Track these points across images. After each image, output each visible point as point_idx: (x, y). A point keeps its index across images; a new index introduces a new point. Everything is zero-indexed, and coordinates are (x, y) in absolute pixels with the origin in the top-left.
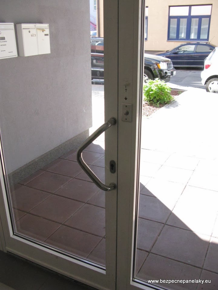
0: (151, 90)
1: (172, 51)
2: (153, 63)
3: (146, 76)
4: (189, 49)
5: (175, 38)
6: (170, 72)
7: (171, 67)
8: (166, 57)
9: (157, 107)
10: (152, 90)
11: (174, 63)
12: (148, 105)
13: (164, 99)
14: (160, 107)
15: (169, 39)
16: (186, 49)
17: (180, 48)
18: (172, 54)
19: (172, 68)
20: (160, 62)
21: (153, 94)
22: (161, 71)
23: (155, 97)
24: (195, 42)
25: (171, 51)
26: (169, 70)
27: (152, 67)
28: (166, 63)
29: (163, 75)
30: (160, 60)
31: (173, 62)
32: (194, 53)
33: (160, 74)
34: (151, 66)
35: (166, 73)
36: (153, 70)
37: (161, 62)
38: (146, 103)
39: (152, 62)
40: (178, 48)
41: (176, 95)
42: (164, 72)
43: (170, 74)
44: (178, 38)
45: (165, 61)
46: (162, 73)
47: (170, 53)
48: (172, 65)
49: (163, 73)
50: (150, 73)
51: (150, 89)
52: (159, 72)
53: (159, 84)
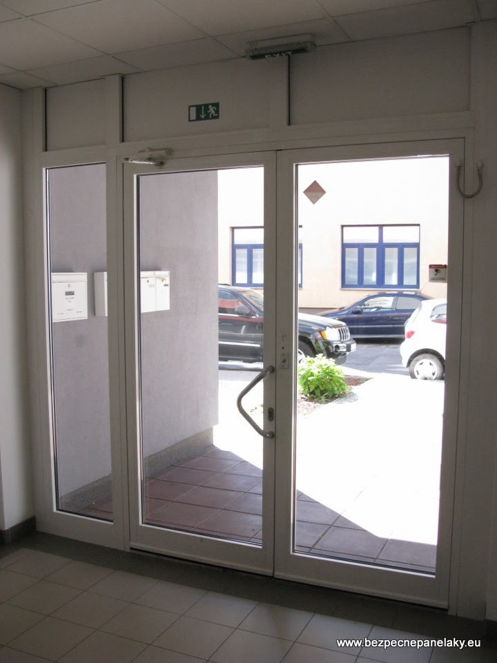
0: (310, 374)
1: (350, 308)
2: (313, 330)
3: (301, 354)
4: (385, 304)
5: (356, 283)
6: (345, 345)
7: (346, 337)
8: (340, 320)
9: (321, 403)
10: (312, 375)
11: (352, 332)
12: (307, 400)
13: (333, 389)
14: (327, 402)
15: (344, 285)
16: (380, 304)
17: (366, 303)
18: (350, 314)
19: (349, 338)
20: (325, 327)
21: (313, 380)
22: (328, 343)
23: (318, 387)
24: (395, 291)
25: (348, 309)
26: (342, 343)
27: (311, 337)
28: (337, 329)
29: (332, 351)
30: (326, 324)
31: (350, 329)
32: (393, 312)
33: (327, 349)
34: (310, 334)
35: (337, 347)
36: (313, 342)
37: (327, 328)
38: (302, 398)
39: (313, 328)
40: (362, 302)
41: (356, 385)
42: (334, 345)
43: (345, 350)
44: (361, 283)
45: (335, 327)
46: (330, 347)
47: (346, 312)
48: (349, 334)
49: (332, 346)
50: (307, 347)
51: (308, 372)
52: (324, 345)
53: (323, 364)
